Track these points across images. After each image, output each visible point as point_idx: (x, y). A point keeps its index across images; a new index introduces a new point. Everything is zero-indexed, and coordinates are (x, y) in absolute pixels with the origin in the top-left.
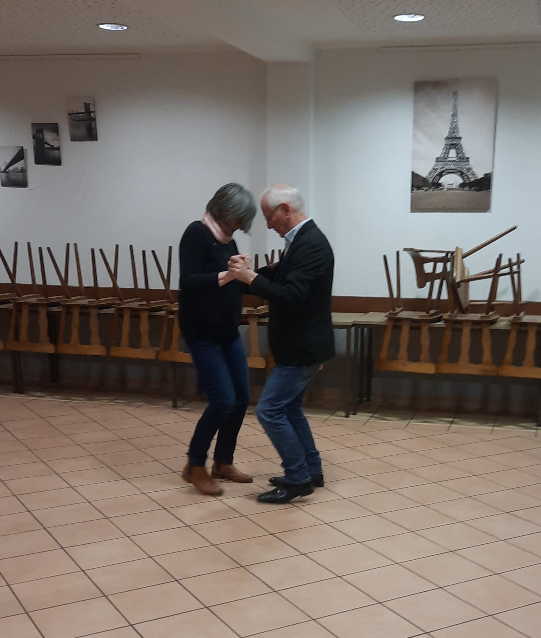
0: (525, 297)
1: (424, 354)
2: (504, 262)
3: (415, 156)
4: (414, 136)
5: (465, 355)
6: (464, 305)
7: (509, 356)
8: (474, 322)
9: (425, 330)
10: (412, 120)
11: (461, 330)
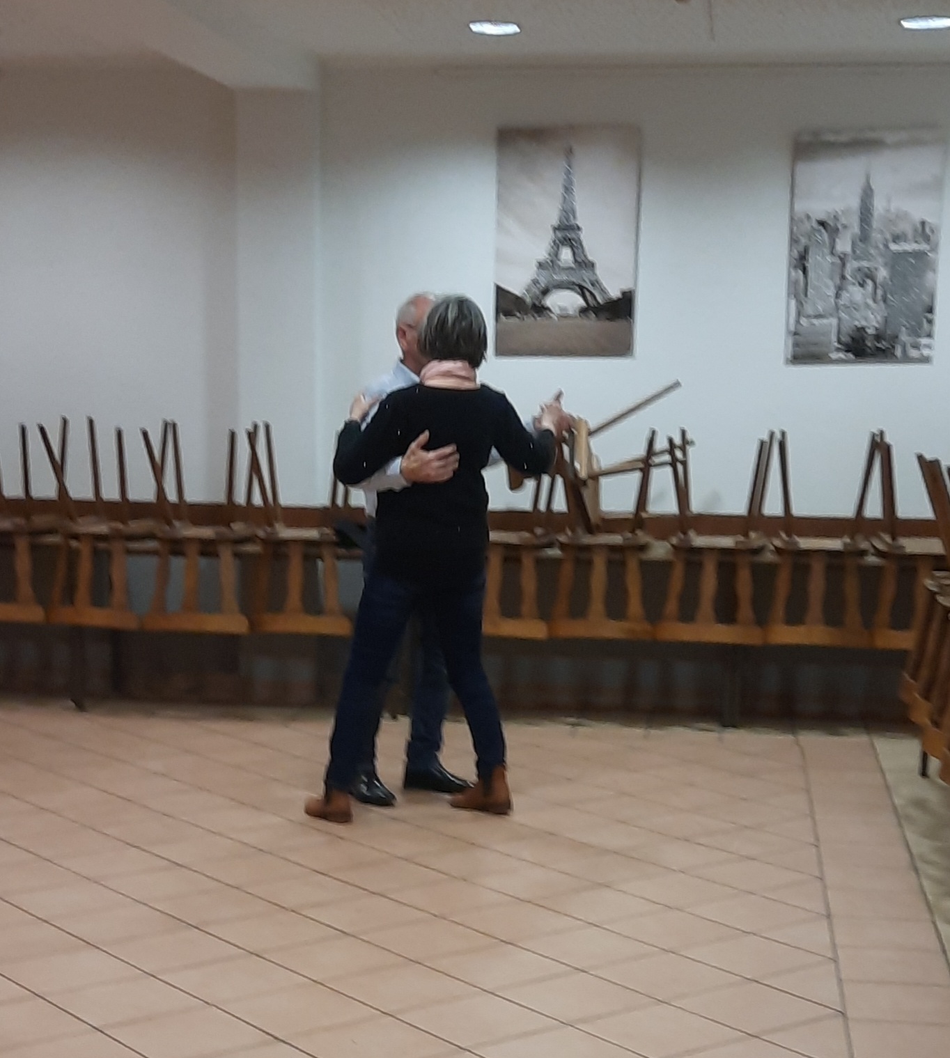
0: (697, 505)
1: (528, 605)
2: (661, 444)
3: (501, 257)
4: (499, 224)
5: (597, 605)
6: (593, 518)
7: (672, 606)
8: (612, 548)
9: (528, 562)
10: (494, 195)
11: (590, 563)
